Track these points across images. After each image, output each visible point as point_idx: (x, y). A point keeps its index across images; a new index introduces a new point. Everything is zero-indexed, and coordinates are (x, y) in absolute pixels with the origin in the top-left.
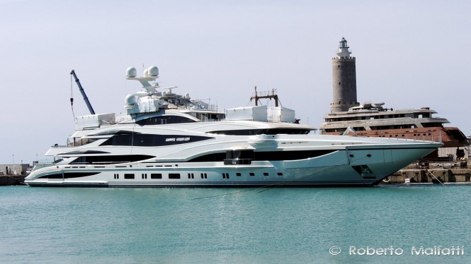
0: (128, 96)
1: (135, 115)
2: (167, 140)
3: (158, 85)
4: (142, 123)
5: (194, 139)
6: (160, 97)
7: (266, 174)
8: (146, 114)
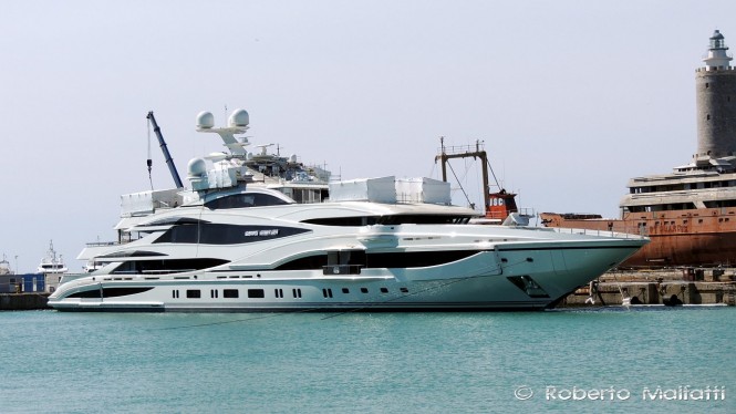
0: (192, 161)
1: (205, 192)
2: (248, 234)
3: (246, 141)
4: (213, 205)
5: (285, 232)
6: (242, 162)
7: (384, 290)
8: (218, 190)
